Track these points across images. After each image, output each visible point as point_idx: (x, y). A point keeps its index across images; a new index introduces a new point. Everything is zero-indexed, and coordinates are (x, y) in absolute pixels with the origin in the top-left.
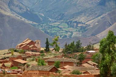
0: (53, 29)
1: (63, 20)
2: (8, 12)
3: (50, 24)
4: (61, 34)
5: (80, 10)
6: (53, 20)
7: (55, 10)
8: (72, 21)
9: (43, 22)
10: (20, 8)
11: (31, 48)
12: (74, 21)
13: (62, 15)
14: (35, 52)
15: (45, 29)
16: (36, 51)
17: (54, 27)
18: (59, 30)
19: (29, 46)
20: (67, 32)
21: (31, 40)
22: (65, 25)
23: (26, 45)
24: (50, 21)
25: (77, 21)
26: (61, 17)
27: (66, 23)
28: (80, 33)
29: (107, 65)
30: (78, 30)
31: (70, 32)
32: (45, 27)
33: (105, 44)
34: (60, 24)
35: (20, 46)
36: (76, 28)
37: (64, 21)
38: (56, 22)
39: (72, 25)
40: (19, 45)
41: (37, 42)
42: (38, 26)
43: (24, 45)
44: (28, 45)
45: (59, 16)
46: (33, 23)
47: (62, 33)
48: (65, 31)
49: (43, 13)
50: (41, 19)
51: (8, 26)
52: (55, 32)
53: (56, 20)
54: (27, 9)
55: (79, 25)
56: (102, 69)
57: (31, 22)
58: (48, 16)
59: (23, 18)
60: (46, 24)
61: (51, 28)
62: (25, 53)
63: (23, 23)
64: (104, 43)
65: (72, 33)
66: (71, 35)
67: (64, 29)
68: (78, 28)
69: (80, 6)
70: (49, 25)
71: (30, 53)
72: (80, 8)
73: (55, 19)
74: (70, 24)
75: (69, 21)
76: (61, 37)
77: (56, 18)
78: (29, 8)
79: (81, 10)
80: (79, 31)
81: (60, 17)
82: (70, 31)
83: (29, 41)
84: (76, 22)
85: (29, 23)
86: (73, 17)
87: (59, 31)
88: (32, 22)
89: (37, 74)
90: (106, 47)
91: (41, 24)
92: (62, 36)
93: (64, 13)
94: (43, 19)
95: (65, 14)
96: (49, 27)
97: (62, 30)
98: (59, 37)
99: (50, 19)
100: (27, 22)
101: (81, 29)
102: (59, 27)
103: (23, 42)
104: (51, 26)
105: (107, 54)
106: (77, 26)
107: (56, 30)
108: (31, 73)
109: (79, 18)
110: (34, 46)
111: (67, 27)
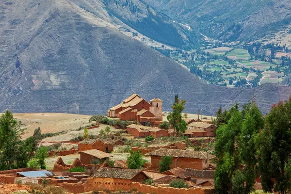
0: (211, 63)
1: (238, 42)
2: (102, 18)
3: (206, 51)
4: (232, 76)
5: (283, 17)
6: (214, 41)
7: (218, 15)
8: (260, 44)
9: (188, 45)
10: (134, 10)
11: (141, 117)
12: (266, 44)
13: (235, 28)
14: (149, 125)
15: (193, 63)
16: (152, 124)
17: (216, 58)
18: (228, 65)
19: (136, 113)
20: (246, 70)
21: (142, 99)
22: (243, 54)
23: (129, 109)
24: (207, 44)
25: (273, 44)
26: (235, 33)
27: (245, 48)
28: (279, 74)
29: (226, 172)
30: (274, 67)
31: (254, 71)
32: (193, 59)
33: (224, 135)
34: (230, 51)
35: (117, 111)
36: (270, 61)
37: (241, 44)
38: (220, 45)
39: (261, 54)
40: (114, 108)
41: (155, 104)
42: (175, 54)
43: (126, 108)
44: (135, 110)
45: (229, 30)
46: (163, 46)
47: (235, 73)
48: (243, 68)
49: (189, 23)
50: (185, 37)
51: (102, 53)
52: (218, 70)
53: (221, 40)
54: (149, 11)
55: (279, 55)
56: (218, 181)
57: (159, 45)
58: (201, 31)
59: (139, 34)
60: (195, 51)
61: (208, 60)
62: (126, 128)
63: (139, 47)
64: (223, 133)
65: (259, 73)
66: (258, 79)
67: (240, 65)
68: (275, 61)
69: (283, 6)
70: (204, 54)
71: (138, 127)
72: (282, 10)
73: (218, 38)
74: (255, 52)
75: (254, 45)
76: (231, 83)
77: (221, 35)
78: (154, 9)
79: (284, 15)
80: (277, 70)
81: (231, 33)
82: (256, 69)
83: (138, 100)
84: (270, 46)
85: (154, 46)
86: (265, 35)
87: (228, 67)
88: (161, 44)
89: (111, 184)
90: (226, 141)
91: (184, 51)
92: (234, 82)
93: (240, 23)
94: (188, 37)
95: (245, 26)
96: (203, 59)
97: (236, 67)
98: (228, 82)
99: (207, 39)
100: (149, 44)
101: (283, 64)
102: (227, 59)
103: (124, 103)
104: (208, 54)
105: (227, 154)
106: (273, 56)
107: (218, 66)
108: (100, 183)
109: (278, 35)
110: (148, 112)
111: (248, 59)
